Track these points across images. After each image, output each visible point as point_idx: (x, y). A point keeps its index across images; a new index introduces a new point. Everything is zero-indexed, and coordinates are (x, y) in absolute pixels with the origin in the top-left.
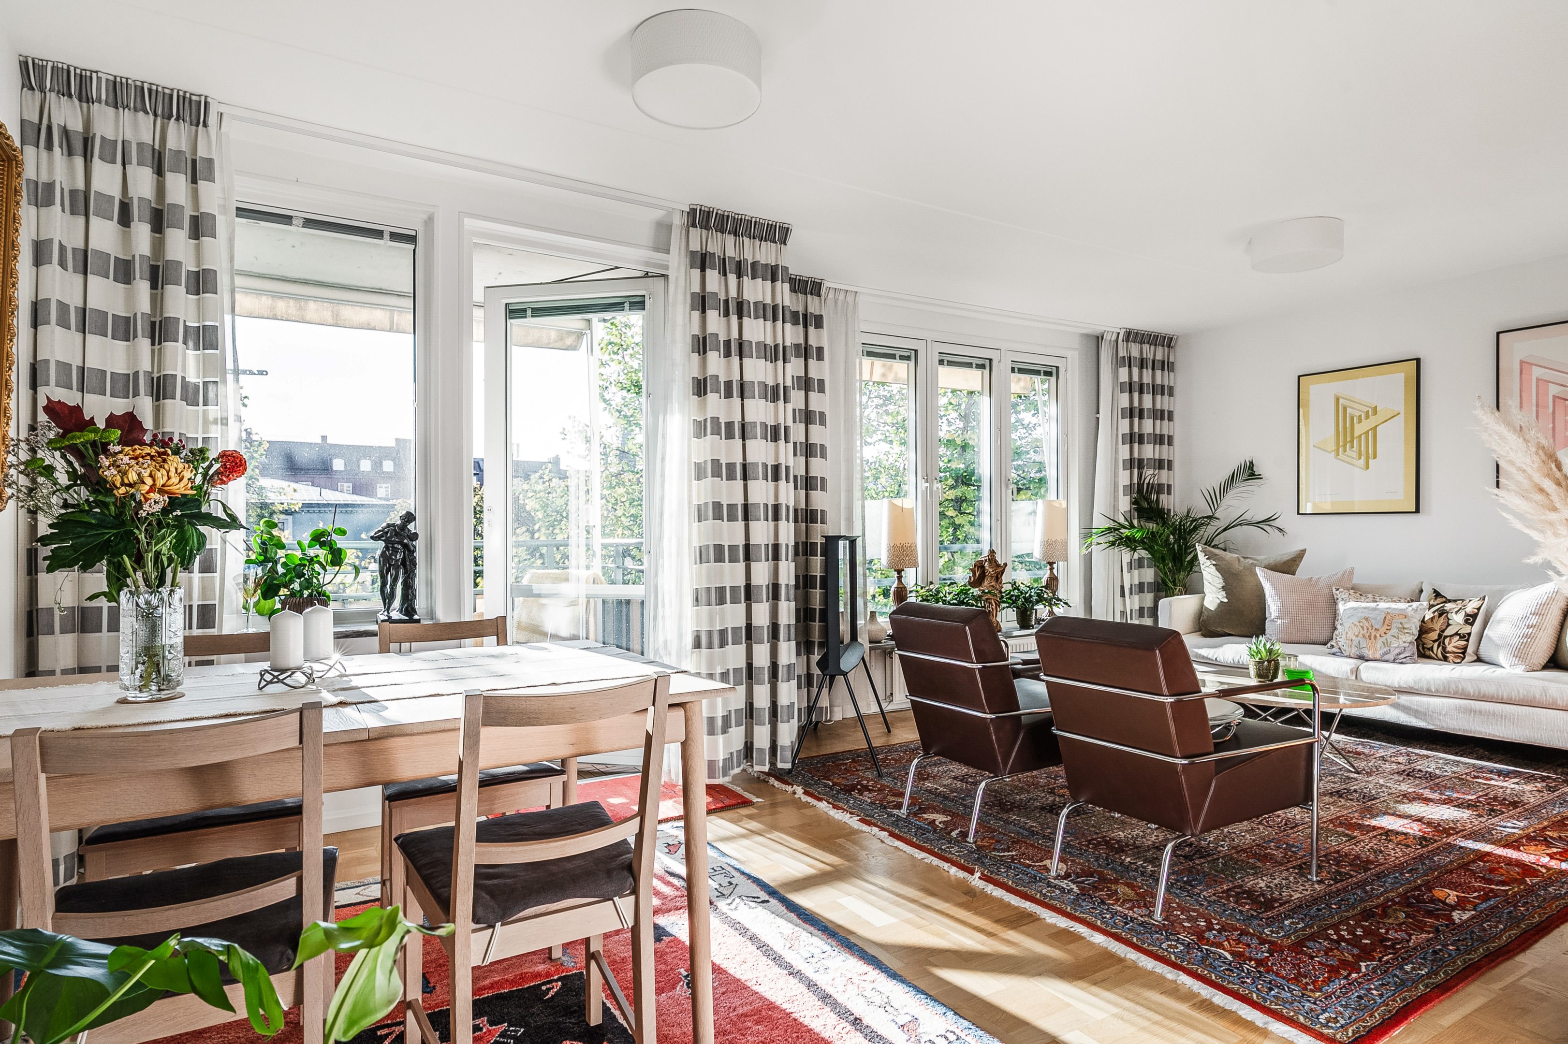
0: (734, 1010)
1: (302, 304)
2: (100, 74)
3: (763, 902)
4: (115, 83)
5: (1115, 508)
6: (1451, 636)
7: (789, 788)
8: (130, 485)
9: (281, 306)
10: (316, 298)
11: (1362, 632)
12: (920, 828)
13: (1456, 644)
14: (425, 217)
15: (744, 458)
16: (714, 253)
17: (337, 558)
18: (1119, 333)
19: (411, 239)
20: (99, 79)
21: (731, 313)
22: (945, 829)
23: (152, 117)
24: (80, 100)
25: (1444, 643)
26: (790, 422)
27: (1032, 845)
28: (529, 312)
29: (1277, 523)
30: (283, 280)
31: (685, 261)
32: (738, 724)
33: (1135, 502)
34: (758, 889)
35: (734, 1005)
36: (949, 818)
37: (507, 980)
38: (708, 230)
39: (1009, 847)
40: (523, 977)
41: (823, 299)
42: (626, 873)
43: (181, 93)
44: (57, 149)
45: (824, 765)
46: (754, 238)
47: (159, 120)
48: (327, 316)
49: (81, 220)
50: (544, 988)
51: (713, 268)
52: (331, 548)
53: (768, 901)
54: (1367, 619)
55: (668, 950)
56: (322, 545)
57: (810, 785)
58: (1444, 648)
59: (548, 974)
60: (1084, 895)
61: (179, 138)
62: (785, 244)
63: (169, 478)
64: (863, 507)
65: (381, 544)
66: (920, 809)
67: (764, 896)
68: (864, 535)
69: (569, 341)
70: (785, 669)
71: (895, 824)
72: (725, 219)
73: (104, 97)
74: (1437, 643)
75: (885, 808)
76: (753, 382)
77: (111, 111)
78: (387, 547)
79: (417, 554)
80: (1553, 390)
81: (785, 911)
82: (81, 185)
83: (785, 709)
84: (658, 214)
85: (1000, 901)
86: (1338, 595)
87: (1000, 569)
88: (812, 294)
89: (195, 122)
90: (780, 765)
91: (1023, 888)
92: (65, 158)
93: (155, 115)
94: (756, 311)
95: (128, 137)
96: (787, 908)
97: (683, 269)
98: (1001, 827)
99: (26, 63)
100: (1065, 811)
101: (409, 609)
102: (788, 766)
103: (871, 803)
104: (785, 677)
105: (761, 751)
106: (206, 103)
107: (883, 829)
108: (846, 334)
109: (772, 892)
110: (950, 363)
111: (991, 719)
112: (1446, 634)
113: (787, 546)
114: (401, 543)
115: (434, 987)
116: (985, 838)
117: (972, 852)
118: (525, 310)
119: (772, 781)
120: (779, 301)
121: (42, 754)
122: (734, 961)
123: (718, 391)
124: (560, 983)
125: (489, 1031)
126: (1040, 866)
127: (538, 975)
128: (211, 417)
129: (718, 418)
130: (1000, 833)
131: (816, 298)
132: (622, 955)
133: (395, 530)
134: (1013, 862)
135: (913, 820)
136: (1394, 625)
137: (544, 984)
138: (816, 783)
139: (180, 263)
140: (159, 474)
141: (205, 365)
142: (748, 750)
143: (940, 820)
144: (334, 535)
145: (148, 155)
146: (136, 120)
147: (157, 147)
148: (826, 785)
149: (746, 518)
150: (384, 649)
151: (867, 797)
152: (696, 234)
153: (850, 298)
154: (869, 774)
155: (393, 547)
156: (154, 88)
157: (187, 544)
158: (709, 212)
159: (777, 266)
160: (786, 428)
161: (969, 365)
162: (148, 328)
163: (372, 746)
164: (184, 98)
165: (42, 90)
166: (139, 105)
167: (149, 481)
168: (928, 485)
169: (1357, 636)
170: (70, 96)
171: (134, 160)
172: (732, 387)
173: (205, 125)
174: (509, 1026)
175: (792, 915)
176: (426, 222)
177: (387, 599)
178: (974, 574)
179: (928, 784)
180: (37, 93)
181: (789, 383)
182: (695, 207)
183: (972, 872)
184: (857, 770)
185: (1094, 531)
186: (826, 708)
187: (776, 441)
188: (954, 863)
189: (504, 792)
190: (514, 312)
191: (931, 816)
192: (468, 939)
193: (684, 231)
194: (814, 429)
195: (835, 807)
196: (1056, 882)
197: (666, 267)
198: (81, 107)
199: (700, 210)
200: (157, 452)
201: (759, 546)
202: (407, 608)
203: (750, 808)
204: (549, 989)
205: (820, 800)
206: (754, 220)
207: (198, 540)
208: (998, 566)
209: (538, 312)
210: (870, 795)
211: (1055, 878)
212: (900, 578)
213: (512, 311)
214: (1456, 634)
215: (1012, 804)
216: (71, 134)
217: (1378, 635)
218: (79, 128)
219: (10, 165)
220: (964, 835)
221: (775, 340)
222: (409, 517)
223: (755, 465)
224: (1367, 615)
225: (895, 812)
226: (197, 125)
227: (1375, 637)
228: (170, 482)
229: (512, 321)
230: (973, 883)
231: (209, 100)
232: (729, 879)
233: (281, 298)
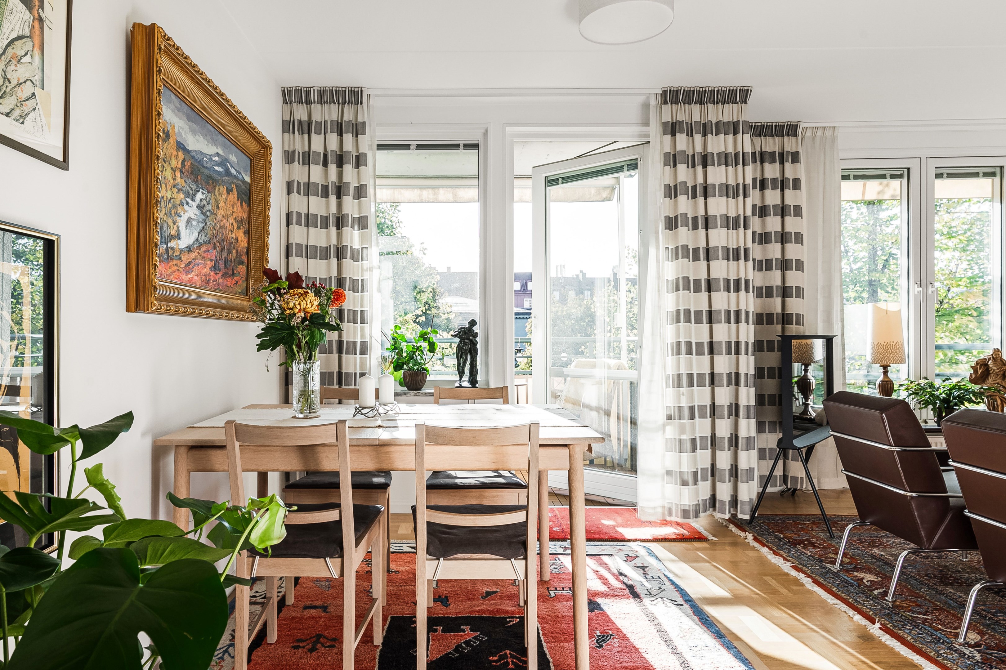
0: (621, 663)
1: (436, 190)
2: (314, 88)
3: (678, 605)
4: (321, 90)
7: (742, 534)
8: (291, 309)
9: (426, 194)
10: (443, 187)
12: (846, 582)
14: (483, 131)
15: (709, 275)
16: (683, 121)
17: (432, 349)
19: (475, 146)
20: (314, 90)
21: (696, 164)
22: (870, 587)
23: (337, 105)
24: (307, 104)
26: (750, 244)
27: (954, 615)
28: (560, 181)
30: (425, 178)
31: (659, 129)
32: (704, 479)
34: (679, 596)
35: (622, 660)
36: (880, 579)
37: (488, 610)
38: (678, 104)
39: (927, 612)
40: (498, 611)
41: (799, 138)
42: (520, 546)
43: (350, 89)
44: (296, 132)
45: (784, 522)
46: (717, 103)
47: (340, 105)
48: (450, 196)
49: (307, 167)
50: (508, 620)
51: (681, 132)
52: (429, 342)
53: (682, 605)
55: (594, 618)
56: (425, 339)
57: (762, 535)
59: (513, 613)
60: (985, 664)
61: (349, 114)
62: (746, 103)
63: (307, 305)
64: (842, 310)
65: (457, 340)
66: (854, 568)
67: (680, 601)
68: (843, 335)
69: (605, 194)
70: (744, 441)
71: (823, 575)
72: (692, 93)
73: (316, 100)
75: (822, 561)
76: (716, 216)
77: (319, 106)
78: (460, 342)
79: (478, 346)
81: (692, 614)
82: (307, 149)
83: (744, 473)
84: (641, 99)
85: (891, 650)
88: (788, 135)
89: (357, 103)
90: (740, 516)
91: (919, 645)
92: (300, 136)
93: (339, 104)
94: (719, 160)
95: (327, 119)
96: (694, 612)
97: (659, 135)
98: (930, 596)
99: (284, 90)
100: (978, 587)
101: (473, 381)
102: (747, 517)
103: (811, 556)
104: (744, 446)
105: (722, 502)
106: (361, 91)
107: (809, 576)
108: (825, 164)
109: (688, 600)
110: (950, 176)
111: (912, 497)
113: (747, 344)
114: (468, 339)
115: (450, 605)
116: (906, 600)
117: (885, 608)
118: (557, 179)
119: (732, 527)
120: (740, 149)
121: (236, 433)
122: (637, 635)
123: (687, 225)
124: (518, 620)
125: (468, 633)
126: (951, 632)
127: (507, 612)
128: (365, 267)
129: (687, 245)
130: (926, 599)
131: (793, 139)
132: (564, 614)
133: (464, 331)
134: (923, 623)
135: (842, 574)
137: (509, 618)
138: (769, 534)
139: (349, 183)
140: (302, 303)
141: (362, 239)
142: (713, 501)
143: (869, 579)
144: (431, 334)
145: (335, 126)
146: (330, 109)
147: (339, 121)
148: (776, 537)
149: (710, 321)
150: (437, 402)
151: (809, 551)
152: (667, 108)
153: (828, 133)
154: (822, 535)
155: (464, 341)
156: (338, 89)
157: (314, 339)
158: (677, 91)
159: (738, 121)
160: (746, 250)
161: (976, 175)
162: (335, 221)
163: (382, 449)
164: (351, 90)
165: (291, 103)
166: (331, 100)
167: (298, 307)
168: (920, 289)
170: (302, 103)
171: (329, 131)
172: (698, 221)
173: (361, 103)
174: (480, 634)
175: (696, 617)
176: (484, 134)
177: (461, 373)
178: (976, 371)
179: (876, 551)
180: (289, 105)
181: (749, 213)
182: (666, 89)
183: (873, 622)
184: (812, 530)
186: (802, 478)
187: (738, 261)
188: (860, 612)
189: (490, 494)
190: (551, 182)
191: (860, 575)
192: (424, 562)
193: (658, 109)
194: (789, 247)
195: (775, 553)
196: (961, 648)
197: (648, 136)
198: (307, 107)
199: (670, 90)
200: (304, 292)
201: (720, 343)
202: (472, 380)
203: (704, 543)
204: (510, 621)
205: (764, 545)
206: (716, 89)
207: (320, 337)
209: (567, 179)
210: (813, 550)
211: (960, 645)
212: (885, 373)
213: (550, 181)
215: (956, 579)
216: (303, 123)
218: (306, 119)
219: (267, 149)
220: (885, 594)
221: (736, 180)
222: (473, 323)
223: (718, 280)
225: (829, 566)
226: (358, 105)
228: (307, 307)
229: (550, 188)
230: (871, 631)
231: (363, 89)
232: (660, 586)
233: (425, 189)
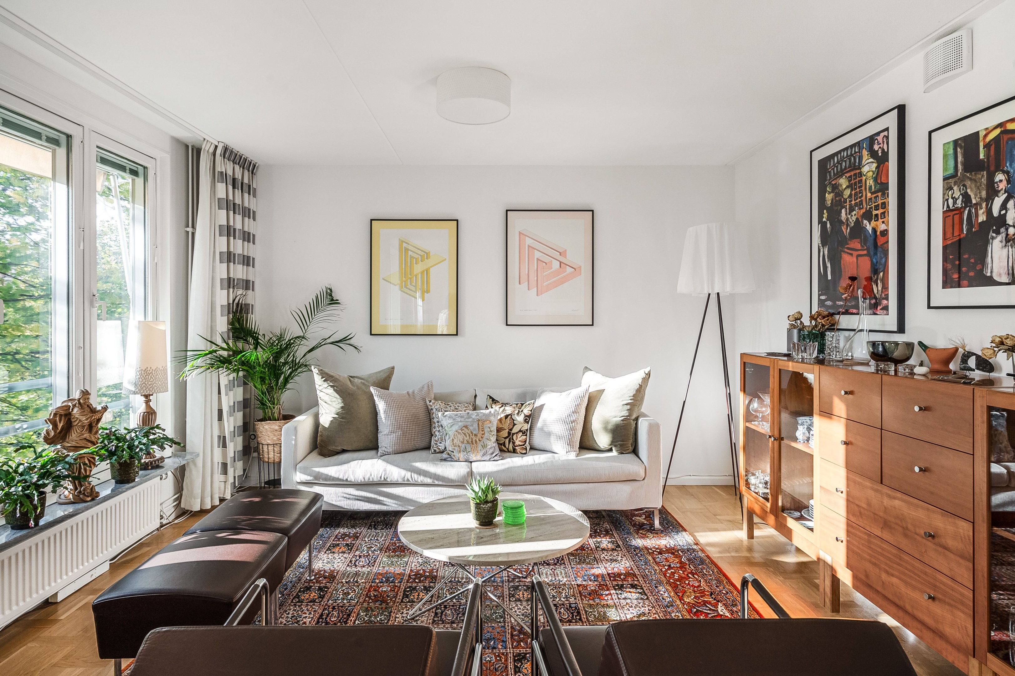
5: (212, 329)
6: (517, 433)
11: (466, 438)
13: (521, 439)
18: (216, 147)
25: (513, 439)
29: (351, 342)
33: (231, 323)
54: (466, 427)
58: (514, 443)
74: (508, 440)
80: (537, 255)
86: (434, 406)
87: (96, 416)
112: (513, 431)
136: (486, 430)
169: (463, 442)
178: (55, 426)
185: (189, 353)
208: (93, 411)
214: (520, 431)
217: (478, 440)
224: (465, 424)
227: (476, 441)
